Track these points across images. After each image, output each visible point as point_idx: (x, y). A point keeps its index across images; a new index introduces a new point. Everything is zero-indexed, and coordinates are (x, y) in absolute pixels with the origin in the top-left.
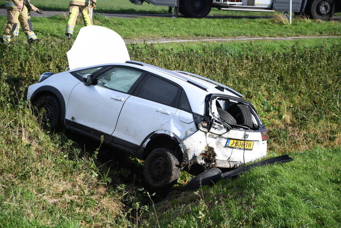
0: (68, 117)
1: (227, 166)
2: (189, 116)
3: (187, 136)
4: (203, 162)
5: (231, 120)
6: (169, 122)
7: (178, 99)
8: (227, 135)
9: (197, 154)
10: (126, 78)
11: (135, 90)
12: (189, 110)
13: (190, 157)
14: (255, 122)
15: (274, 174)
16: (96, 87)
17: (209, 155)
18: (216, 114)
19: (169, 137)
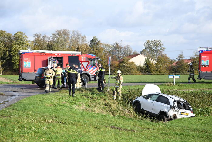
0: (141, 108)
2: (169, 106)
3: (168, 111)
4: (173, 118)
6: (164, 108)
7: (167, 102)
8: (179, 111)
9: (171, 116)
10: (155, 97)
11: (157, 100)
12: (170, 105)
13: (170, 117)
16: (148, 100)
17: (175, 116)
18: (176, 105)
19: (164, 112)
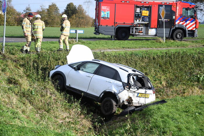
0: (67, 84)
1: (138, 105)
2: (121, 83)
3: (120, 92)
4: (127, 103)
5: (139, 85)
6: (111, 86)
7: (115, 76)
8: (138, 92)
9: (124, 100)
10: (92, 67)
11: (97, 72)
12: (121, 81)
13: (121, 101)
14: (150, 86)
15: (159, 109)
16: (80, 71)
17: (130, 100)
18: (133, 82)
